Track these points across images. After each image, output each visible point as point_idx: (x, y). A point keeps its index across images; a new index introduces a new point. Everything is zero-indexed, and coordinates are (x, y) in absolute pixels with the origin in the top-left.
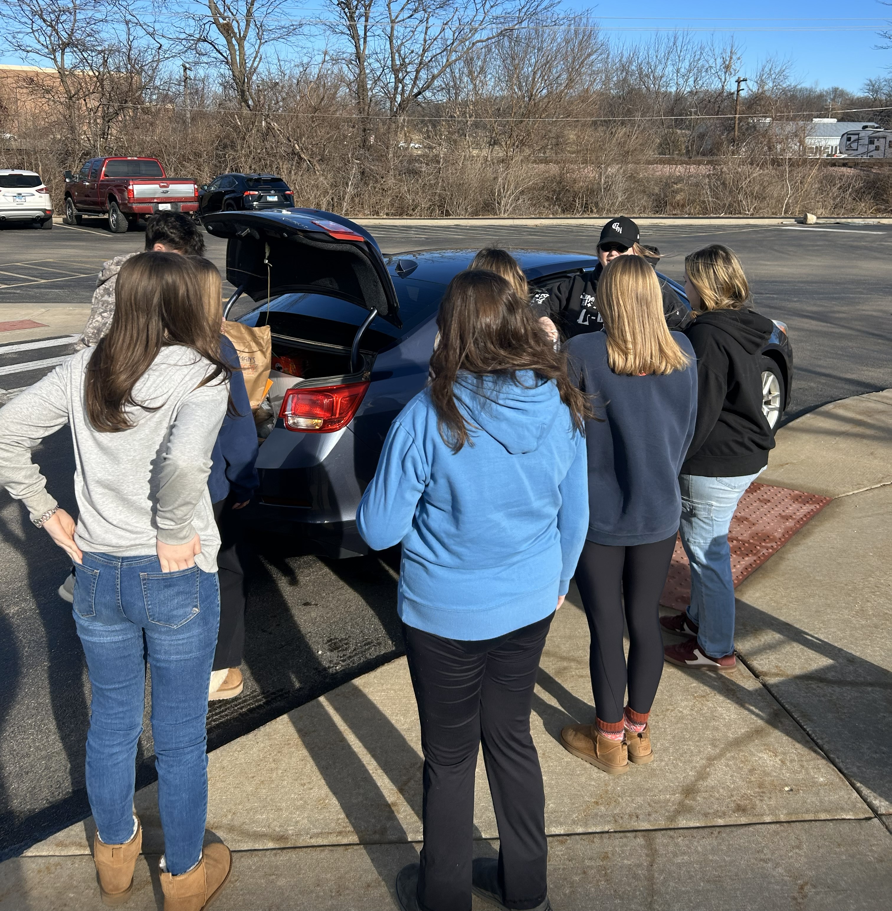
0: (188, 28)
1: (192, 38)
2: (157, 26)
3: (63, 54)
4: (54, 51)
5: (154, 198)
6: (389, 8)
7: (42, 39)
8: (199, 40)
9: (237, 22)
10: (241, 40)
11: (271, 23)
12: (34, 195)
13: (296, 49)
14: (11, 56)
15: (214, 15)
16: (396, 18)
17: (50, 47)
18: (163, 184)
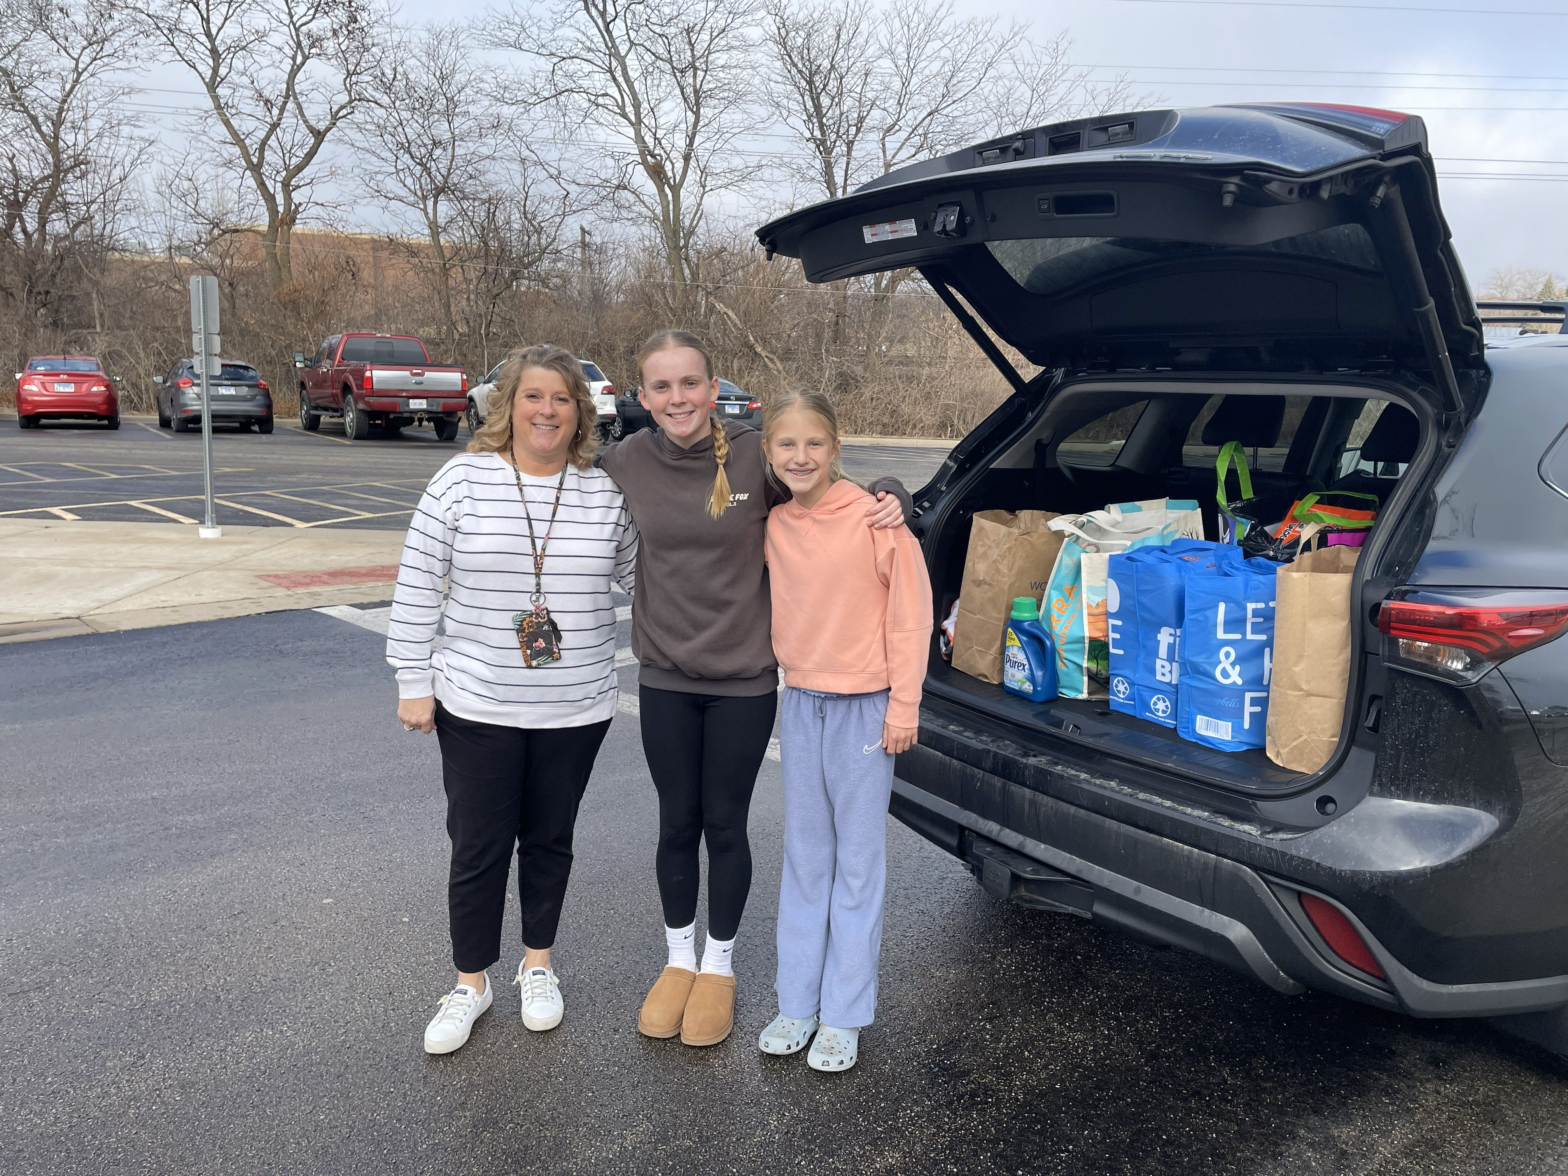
0: (604, 171)
1: (609, 184)
2: (564, 165)
3: (435, 203)
4: (425, 198)
5: (403, 391)
6: (884, 145)
7: (409, 181)
8: (618, 187)
9: (672, 163)
10: (676, 189)
11: (717, 165)
13: (751, 200)
14: (368, 203)
15: (642, 154)
16: (893, 157)
17: (419, 193)
18: (414, 371)
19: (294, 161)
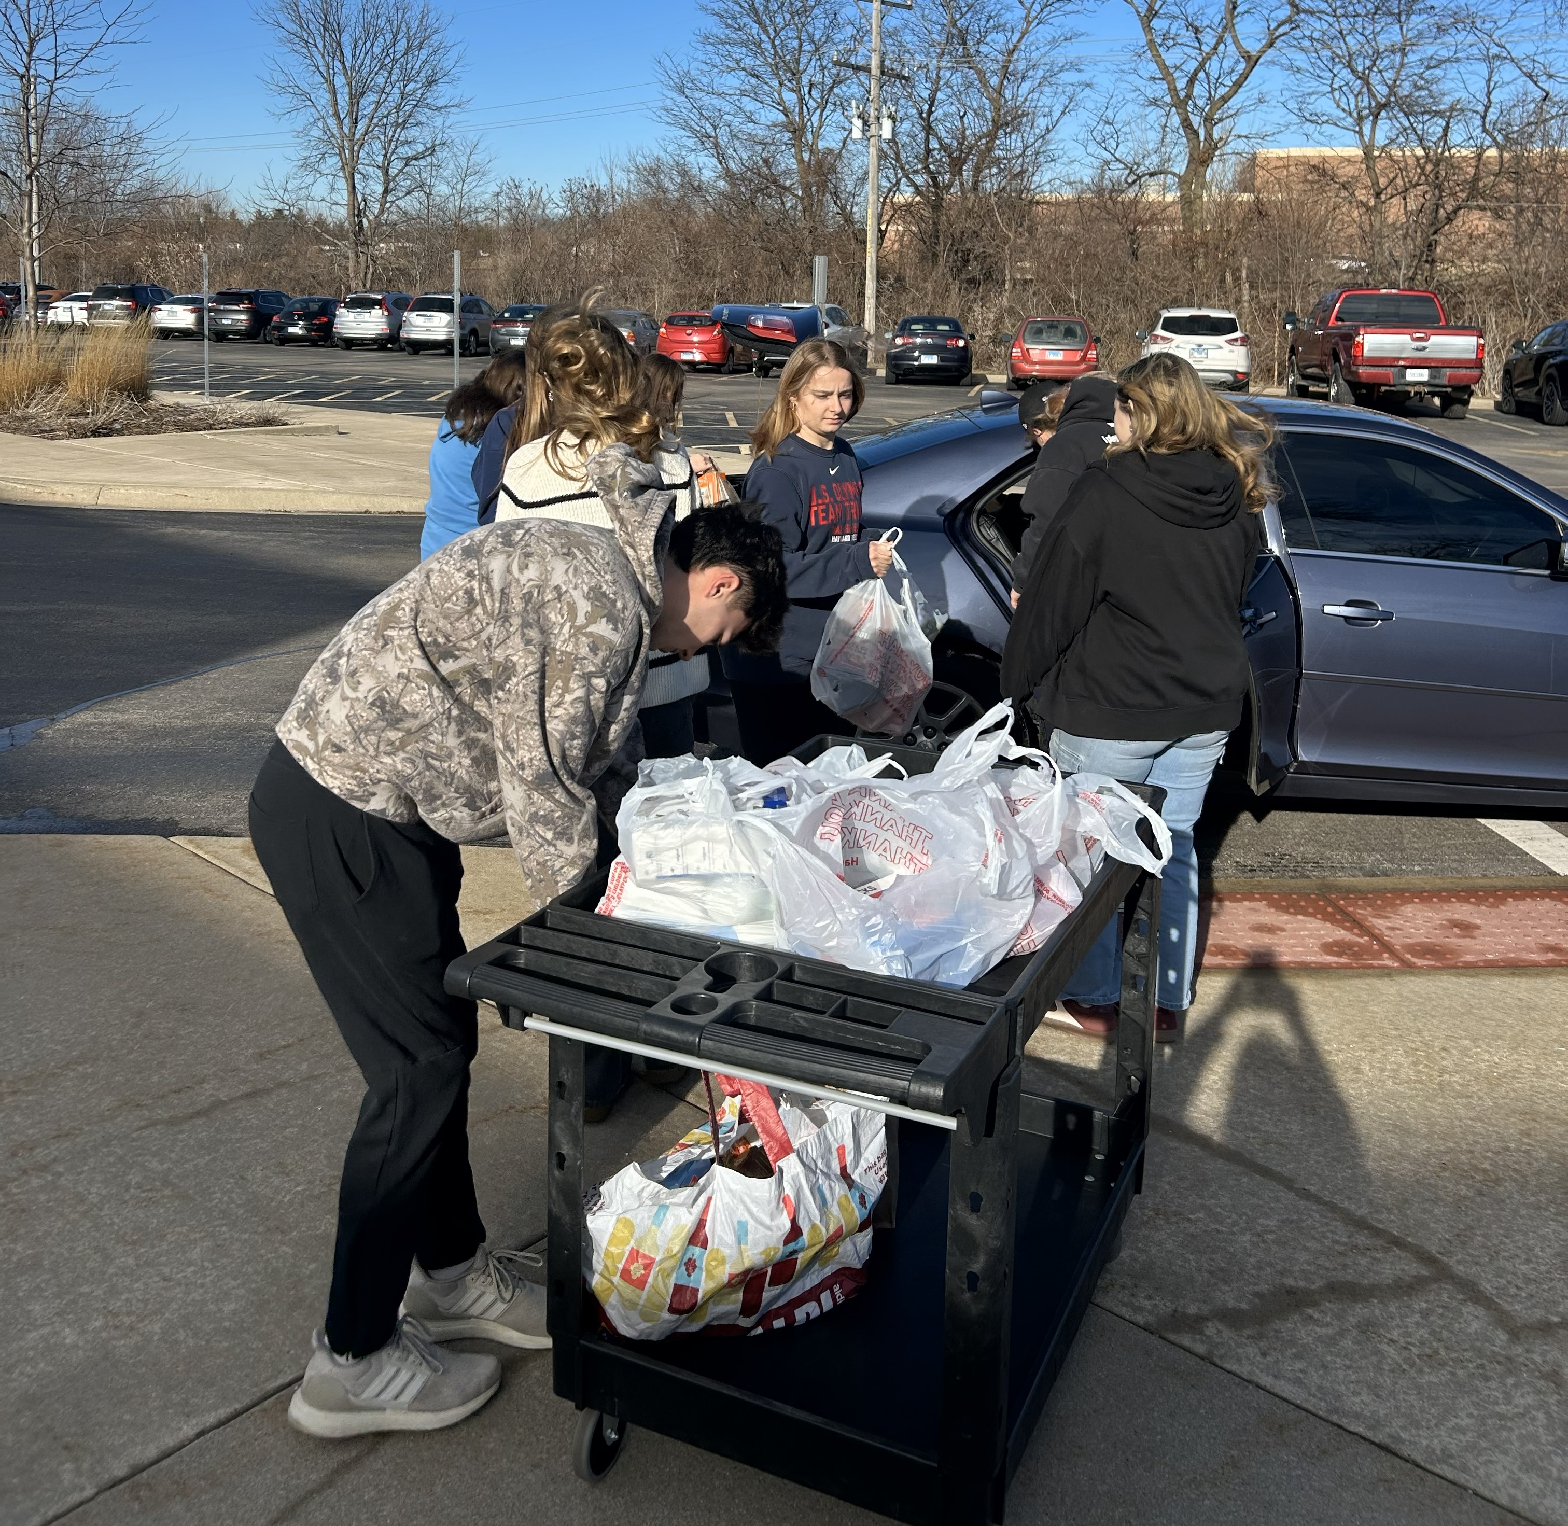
3: (1374, 123)
4: (1360, 119)
5: (1399, 359)
7: (1344, 101)
12: (1221, 348)
17: (1355, 115)
18: (1417, 335)
19: (1222, 91)
